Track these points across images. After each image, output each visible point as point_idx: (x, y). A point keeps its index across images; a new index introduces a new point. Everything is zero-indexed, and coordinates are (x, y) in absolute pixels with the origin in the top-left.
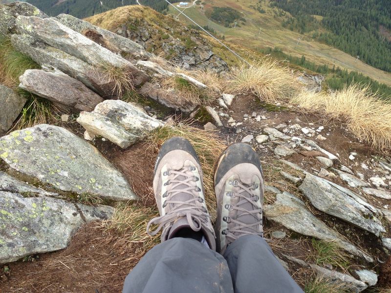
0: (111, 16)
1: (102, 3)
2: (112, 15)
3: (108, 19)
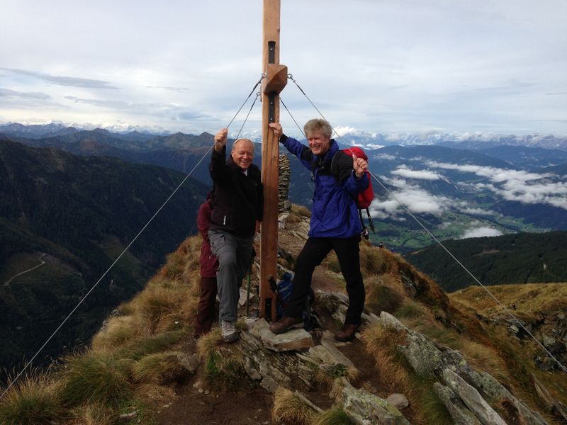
0: (553, 291)
1: (545, 266)
2: (555, 290)
3: (547, 293)
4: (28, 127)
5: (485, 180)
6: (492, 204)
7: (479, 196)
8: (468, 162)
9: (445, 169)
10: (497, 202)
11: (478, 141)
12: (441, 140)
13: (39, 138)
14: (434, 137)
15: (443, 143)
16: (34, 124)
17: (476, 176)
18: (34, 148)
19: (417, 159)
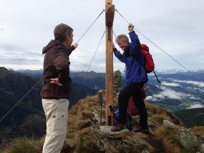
4: (33, 71)
5: (197, 86)
6: (200, 95)
7: (195, 92)
8: (189, 80)
9: (181, 83)
10: (202, 94)
11: (192, 72)
12: (178, 72)
13: (36, 74)
14: (175, 71)
15: (179, 73)
16: (35, 70)
17: (193, 85)
18: (34, 78)
19: (169, 79)
